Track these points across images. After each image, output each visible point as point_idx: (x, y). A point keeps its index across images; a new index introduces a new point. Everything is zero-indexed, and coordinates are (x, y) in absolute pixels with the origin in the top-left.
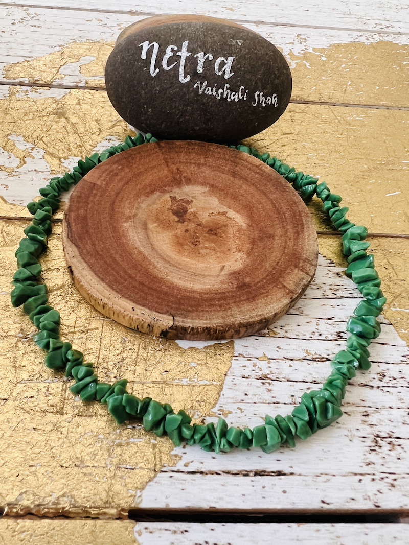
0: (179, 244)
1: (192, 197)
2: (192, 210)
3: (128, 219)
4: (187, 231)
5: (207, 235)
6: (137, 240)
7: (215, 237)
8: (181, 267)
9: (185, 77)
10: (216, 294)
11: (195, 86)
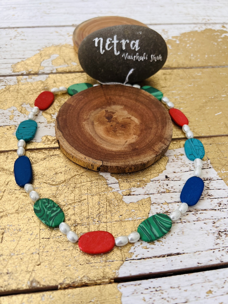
0: (108, 131)
1: (116, 111)
2: (115, 117)
3: (85, 120)
4: (111, 126)
5: (121, 128)
6: (89, 129)
7: (124, 128)
8: (108, 141)
9: (117, 52)
10: (122, 152)
11: (123, 56)
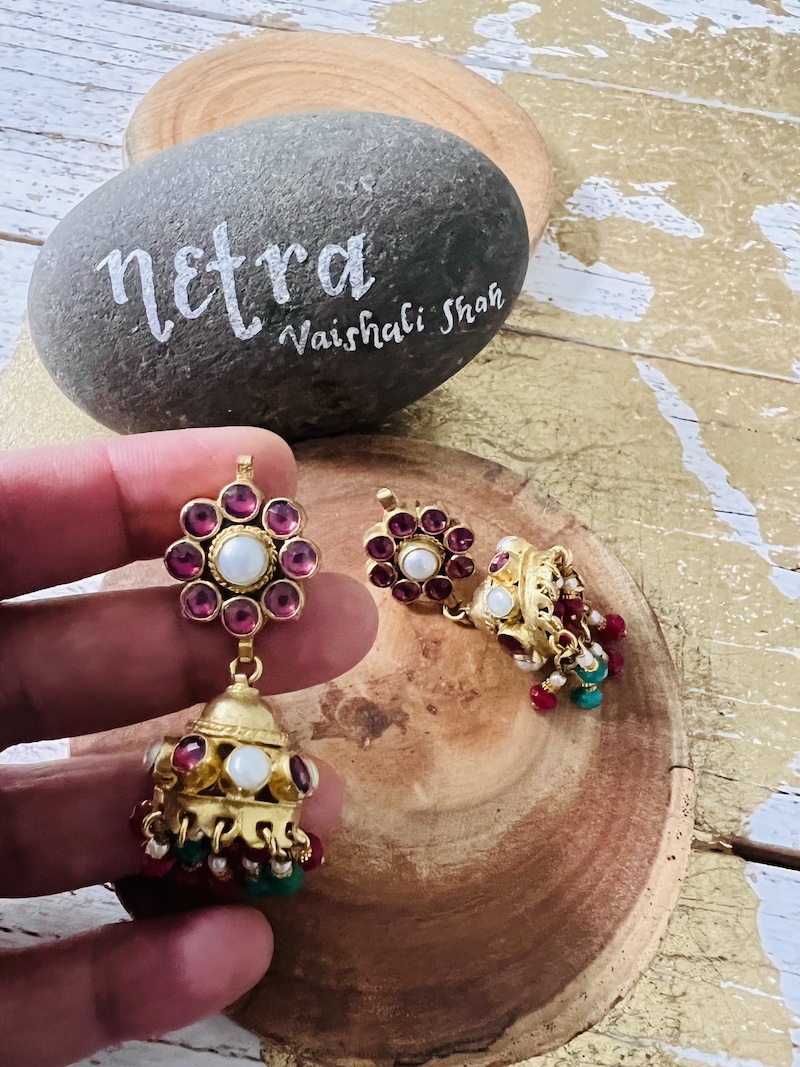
9: (247, 323)
11: (282, 339)
